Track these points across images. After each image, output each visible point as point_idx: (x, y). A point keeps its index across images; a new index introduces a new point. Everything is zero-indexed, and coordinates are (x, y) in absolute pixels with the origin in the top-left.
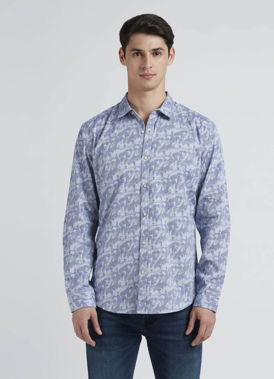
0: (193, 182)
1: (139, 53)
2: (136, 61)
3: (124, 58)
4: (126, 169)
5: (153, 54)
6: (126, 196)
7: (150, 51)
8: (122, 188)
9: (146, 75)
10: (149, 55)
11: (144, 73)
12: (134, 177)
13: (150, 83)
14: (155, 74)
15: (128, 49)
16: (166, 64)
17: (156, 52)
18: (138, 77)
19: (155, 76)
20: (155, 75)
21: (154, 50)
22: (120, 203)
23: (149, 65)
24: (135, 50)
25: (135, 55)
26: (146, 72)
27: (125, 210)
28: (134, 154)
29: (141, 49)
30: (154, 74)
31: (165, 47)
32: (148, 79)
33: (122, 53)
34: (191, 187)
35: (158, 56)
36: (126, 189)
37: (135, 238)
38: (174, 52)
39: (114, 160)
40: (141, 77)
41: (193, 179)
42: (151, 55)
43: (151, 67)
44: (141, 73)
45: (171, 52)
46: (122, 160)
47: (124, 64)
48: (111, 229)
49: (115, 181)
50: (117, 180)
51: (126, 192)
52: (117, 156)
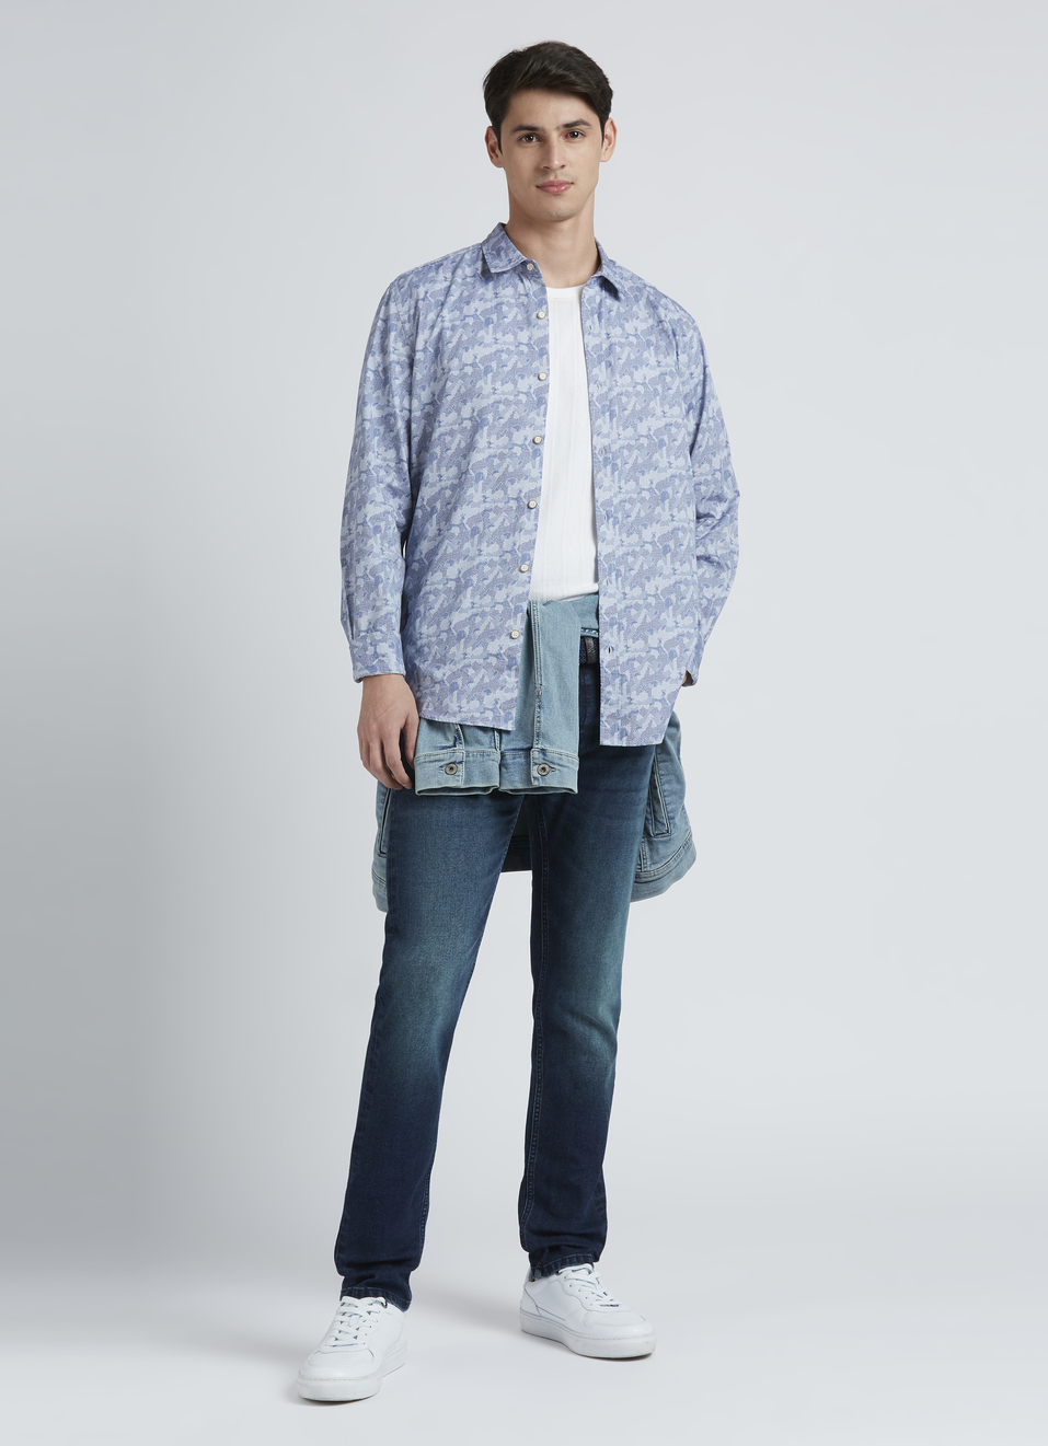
1: (533, 134)
2: (527, 156)
3: (499, 153)
4: (494, 393)
5: (566, 137)
6: (490, 457)
7: (558, 128)
8: (482, 437)
9: (552, 184)
10: (555, 138)
11: (546, 180)
12: (512, 416)
13: (562, 205)
14: (573, 181)
15: (506, 128)
16: (598, 159)
17: (572, 132)
18: (534, 189)
19: (572, 185)
20: (572, 183)
21: (567, 126)
22: (474, 472)
23: (556, 163)
24: (521, 128)
25: (524, 140)
26: (552, 178)
27: (484, 489)
29: (536, 125)
30: (570, 181)
31: (593, 119)
32: (557, 194)
33: (495, 141)
35: (577, 139)
36: (492, 441)
37: (504, 558)
38: (615, 130)
39: (469, 370)
40: (539, 189)
42: (561, 139)
43: (563, 166)
44: (541, 181)
45: (608, 130)
46: (486, 373)
47: (498, 165)
49: (466, 419)
50: (470, 419)
51: (489, 447)
52: (477, 361)
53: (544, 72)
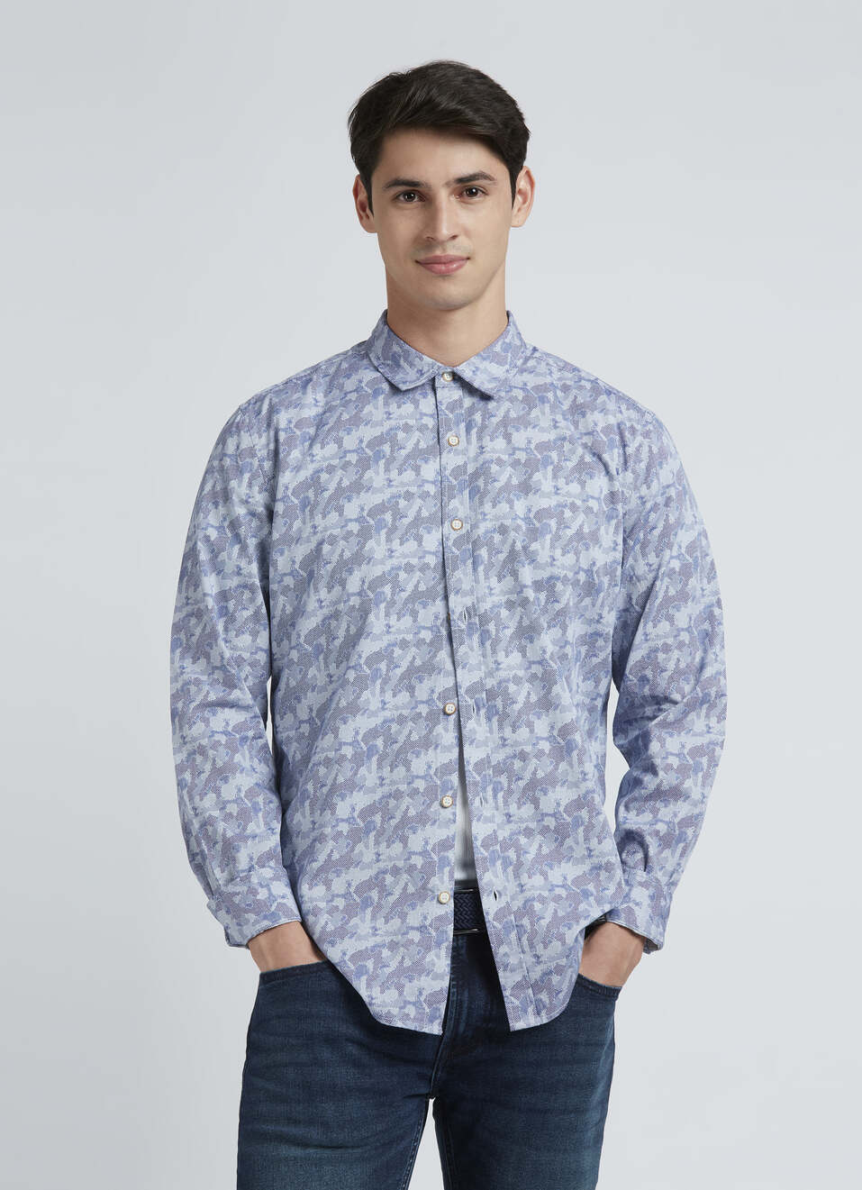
0: (602, 605)
1: (415, 192)
2: (406, 221)
3: (368, 211)
5: (461, 195)
6: (389, 645)
7: (448, 184)
8: (377, 618)
9: (438, 261)
10: (445, 199)
11: (430, 255)
12: (416, 586)
13: (453, 290)
14: (469, 255)
15: (378, 181)
16: (508, 223)
17: (468, 188)
18: (412, 266)
19: (468, 262)
20: (468, 259)
21: (460, 180)
22: (370, 668)
23: (445, 230)
24: (397, 183)
25: (402, 198)
26: (438, 252)
27: (383, 692)
28: (420, 509)
29: (418, 179)
30: (465, 256)
31: (499, 170)
32: (446, 274)
33: (363, 195)
34: (598, 622)
35: (476, 199)
36: (391, 623)
37: (414, 785)
38: (531, 184)
39: (354, 527)
40: (421, 268)
41: (602, 595)
42: (453, 198)
43: (454, 237)
44: (422, 256)
45: (522, 184)
47: (369, 228)
48: (336, 750)
49: (354, 594)
50: (359, 594)
51: (388, 632)
52: (365, 513)
53: (429, 103)
